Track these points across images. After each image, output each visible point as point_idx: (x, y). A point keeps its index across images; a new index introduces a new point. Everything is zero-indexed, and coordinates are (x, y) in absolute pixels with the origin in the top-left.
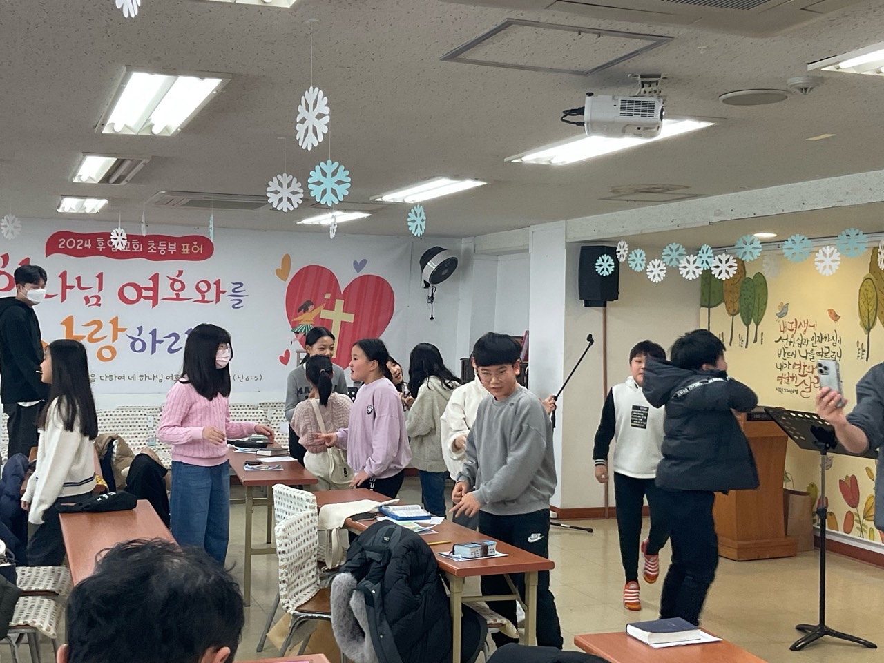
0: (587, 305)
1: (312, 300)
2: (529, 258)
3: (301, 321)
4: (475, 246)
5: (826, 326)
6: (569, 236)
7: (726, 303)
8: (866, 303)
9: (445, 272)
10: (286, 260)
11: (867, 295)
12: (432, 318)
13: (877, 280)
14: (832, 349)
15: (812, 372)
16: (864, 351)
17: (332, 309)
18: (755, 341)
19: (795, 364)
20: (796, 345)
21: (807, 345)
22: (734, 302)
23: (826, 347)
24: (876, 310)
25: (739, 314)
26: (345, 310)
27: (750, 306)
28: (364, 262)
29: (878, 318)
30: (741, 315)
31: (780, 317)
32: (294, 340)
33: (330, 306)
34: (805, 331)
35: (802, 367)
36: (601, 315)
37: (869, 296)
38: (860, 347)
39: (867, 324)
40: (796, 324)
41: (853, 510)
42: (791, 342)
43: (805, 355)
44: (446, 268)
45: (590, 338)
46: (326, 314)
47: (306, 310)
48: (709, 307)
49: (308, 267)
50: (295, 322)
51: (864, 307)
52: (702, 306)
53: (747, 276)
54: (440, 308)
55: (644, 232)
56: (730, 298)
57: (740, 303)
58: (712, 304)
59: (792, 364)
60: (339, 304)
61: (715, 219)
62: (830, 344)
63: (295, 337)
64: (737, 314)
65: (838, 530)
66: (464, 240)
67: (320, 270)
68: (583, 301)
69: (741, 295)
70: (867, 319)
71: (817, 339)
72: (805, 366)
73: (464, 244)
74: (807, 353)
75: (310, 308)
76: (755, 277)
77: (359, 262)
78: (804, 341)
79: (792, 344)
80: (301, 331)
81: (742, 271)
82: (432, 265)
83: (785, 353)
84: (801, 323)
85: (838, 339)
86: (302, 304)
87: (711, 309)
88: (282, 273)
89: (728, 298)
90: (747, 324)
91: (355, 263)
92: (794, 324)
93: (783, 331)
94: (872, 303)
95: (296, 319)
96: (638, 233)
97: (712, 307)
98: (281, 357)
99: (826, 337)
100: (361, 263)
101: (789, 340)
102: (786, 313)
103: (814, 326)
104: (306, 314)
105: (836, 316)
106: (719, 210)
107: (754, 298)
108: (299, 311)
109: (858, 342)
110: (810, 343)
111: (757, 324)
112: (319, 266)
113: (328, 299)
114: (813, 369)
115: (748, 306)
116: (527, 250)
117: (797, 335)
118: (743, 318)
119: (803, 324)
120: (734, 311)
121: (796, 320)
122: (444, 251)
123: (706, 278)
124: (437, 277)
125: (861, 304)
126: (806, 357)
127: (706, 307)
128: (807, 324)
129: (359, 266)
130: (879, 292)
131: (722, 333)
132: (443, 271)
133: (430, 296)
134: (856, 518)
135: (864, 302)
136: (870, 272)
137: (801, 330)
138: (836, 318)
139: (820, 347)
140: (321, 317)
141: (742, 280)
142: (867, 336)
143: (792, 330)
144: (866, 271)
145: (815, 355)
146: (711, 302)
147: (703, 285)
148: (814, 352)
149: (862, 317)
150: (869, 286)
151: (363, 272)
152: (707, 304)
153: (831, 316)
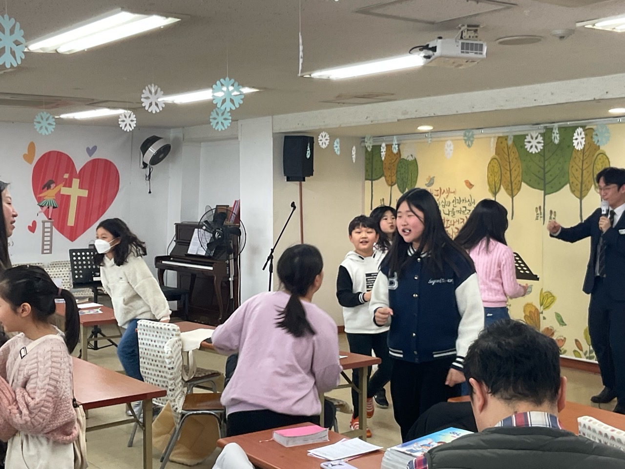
0: (289, 180)
1: (54, 180)
2: (239, 144)
3: (45, 196)
4: (184, 135)
5: (463, 192)
6: (275, 128)
7: (385, 177)
8: (493, 175)
9: (161, 156)
10: (32, 147)
12: (150, 192)
13: (501, 159)
14: (468, 208)
15: (454, 225)
17: (70, 186)
21: (449, 206)
22: (392, 176)
23: (464, 207)
24: (501, 180)
25: (396, 185)
26: (81, 187)
27: (404, 179)
28: (95, 148)
29: (502, 186)
30: (398, 186)
31: (428, 186)
32: (40, 212)
33: (69, 184)
34: (448, 196)
36: (298, 187)
37: (495, 171)
39: (494, 190)
40: (441, 191)
43: (448, 213)
44: (162, 153)
45: (293, 205)
46: (65, 191)
47: (49, 187)
48: (372, 180)
49: (50, 153)
50: (41, 197)
51: (491, 179)
52: (366, 179)
53: (402, 157)
54: (155, 184)
55: (342, 126)
56: (389, 174)
57: (397, 176)
58: (374, 177)
60: (76, 182)
61: (403, 117)
62: (466, 204)
63: (41, 210)
64: (394, 184)
66: (172, 131)
67: (59, 155)
68: (286, 177)
69: (397, 172)
70: (494, 187)
71: (457, 201)
72: (448, 220)
73: (172, 134)
74: (449, 212)
75: (53, 186)
77: (91, 149)
78: (446, 203)
80: (45, 205)
81: (397, 154)
82: (152, 150)
84: (444, 191)
85: (473, 201)
86: (45, 183)
87: (374, 182)
88: (28, 158)
89: (387, 173)
91: (88, 149)
92: (439, 191)
94: (497, 175)
95: (41, 195)
96: (338, 126)
97: (375, 180)
98: (29, 227)
99: (463, 200)
100: (92, 148)
102: (433, 184)
103: (454, 192)
104: (49, 191)
105: (471, 185)
106: (405, 111)
107: (408, 173)
108: (43, 189)
110: (452, 205)
112: (58, 152)
113: (66, 179)
114: (454, 222)
115: (403, 179)
116: (237, 138)
117: (442, 199)
118: (399, 187)
119: (446, 191)
120: (392, 182)
121: (440, 188)
122: (161, 140)
123: (369, 159)
124: (155, 160)
125: (489, 176)
126: (449, 214)
127: (369, 180)
128: (449, 191)
129: (90, 151)
130: (502, 168)
131: (383, 199)
133: (148, 174)
135: (491, 175)
136: (496, 154)
137: (445, 195)
138: (471, 186)
139: (459, 207)
140: (61, 193)
141: (398, 160)
143: (438, 195)
144: (493, 153)
145: (455, 213)
146: (374, 175)
147: (367, 164)
148: (455, 210)
149: (489, 185)
150: (495, 163)
151: (95, 156)
152: (370, 178)
153: (467, 185)
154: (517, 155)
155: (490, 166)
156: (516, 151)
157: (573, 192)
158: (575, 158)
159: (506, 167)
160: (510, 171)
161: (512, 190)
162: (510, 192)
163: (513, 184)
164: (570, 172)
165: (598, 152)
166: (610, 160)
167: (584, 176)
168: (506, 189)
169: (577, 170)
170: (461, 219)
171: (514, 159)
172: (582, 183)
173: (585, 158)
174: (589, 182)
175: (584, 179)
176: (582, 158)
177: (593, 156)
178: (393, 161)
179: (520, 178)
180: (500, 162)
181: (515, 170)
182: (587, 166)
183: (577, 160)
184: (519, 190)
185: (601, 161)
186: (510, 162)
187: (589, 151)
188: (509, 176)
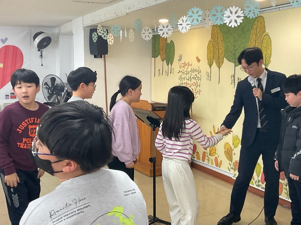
0: (95, 57)
4: (60, 31)
5: (195, 65)
6: (84, 24)
8: (210, 53)
11: (210, 49)
12: (42, 65)
13: (214, 41)
14: (198, 75)
15: (191, 87)
16: (209, 76)
18: (171, 73)
19: (185, 83)
20: (185, 74)
21: (189, 74)
22: (163, 55)
23: (195, 75)
24: (213, 56)
25: (165, 60)
28: (6, 39)
29: (214, 60)
30: (166, 61)
31: (179, 61)
34: (188, 67)
35: (187, 85)
36: (103, 62)
38: (208, 75)
39: (210, 63)
40: (185, 64)
41: (205, 151)
42: (183, 73)
43: (188, 79)
44: (45, 42)
48: (155, 57)
51: (209, 55)
52: (152, 57)
53: (168, 42)
54: (45, 60)
57: (165, 55)
59: (184, 83)
61: (128, 11)
62: (197, 73)
64: (164, 60)
65: (200, 160)
68: (93, 55)
69: (166, 52)
70: (210, 61)
71: (192, 71)
72: (188, 84)
74: (189, 78)
76: (170, 42)
77: (4, 39)
78: (188, 72)
79: (184, 73)
81: (166, 40)
82: (38, 40)
83: (181, 78)
84: (186, 64)
85: (200, 71)
87: (156, 58)
89: (161, 53)
90: (168, 65)
91: (2, 39)
92: (184, 64)
93: (180, 68)
94: (212, 53)
96: (105, 20)
97: (156, 57)
99: (195, 70)
100: (5, 39)
101: (182, 72)
102: (181, 59)
103: (191, 65)
105: (199, 60)
106: (129, 7)
107: (170, 53)
109: (207, 72)
110: (190, 73)
111: (171, 65)
114: (191, 85)
115: (168, 57)
117: (185, 70)
118: (166, 62)
120: (163, 59)
121: (185, 62)
122: (44, 33)
126: (188, 80)
127: (154, 57)
128: (189, 64)
129: (3, 41)
130: (214, 48)
131: (160, 69)
132: (44, 43)
133: (41, 55)
134: (206, 155)
135: (209, 53)
136: (211, 38)
138: (199, 61)
139: (193, 75)
141: (166, 44)
142: (210, 69)
143: (183, 67)
144: (209, 38)
145: (192, 79)
146: (156, 55)
147: (153, 47)
148: (191, 77)
149: (208, 60)
150: (211, 45)
151: (6, 44)
152: (154, 56)
153: (197, 60)
154: (222, 38)
155: (209, 46)
156: (222, 35)
158: (251, 39)
159: (216, 47)
160: (218, 50)
161: (219, 63)
162: (218, 64)
163: (220, 58)
165: (264, 34)
166: (271, 40)
168: (216, 63)
170: (194, 83)
171: (221, 41)
173: (257, 38)
176: (255, 40)
177: (262, 37)
178: (164, 44)
179: (223, 55)
180: (213, 43)
181: (221, 49)
183: (253, 40)
184: (223, 63)
185: (266, 40)
186: (218, 44)
187: (259, 33)
188: (218, 53)
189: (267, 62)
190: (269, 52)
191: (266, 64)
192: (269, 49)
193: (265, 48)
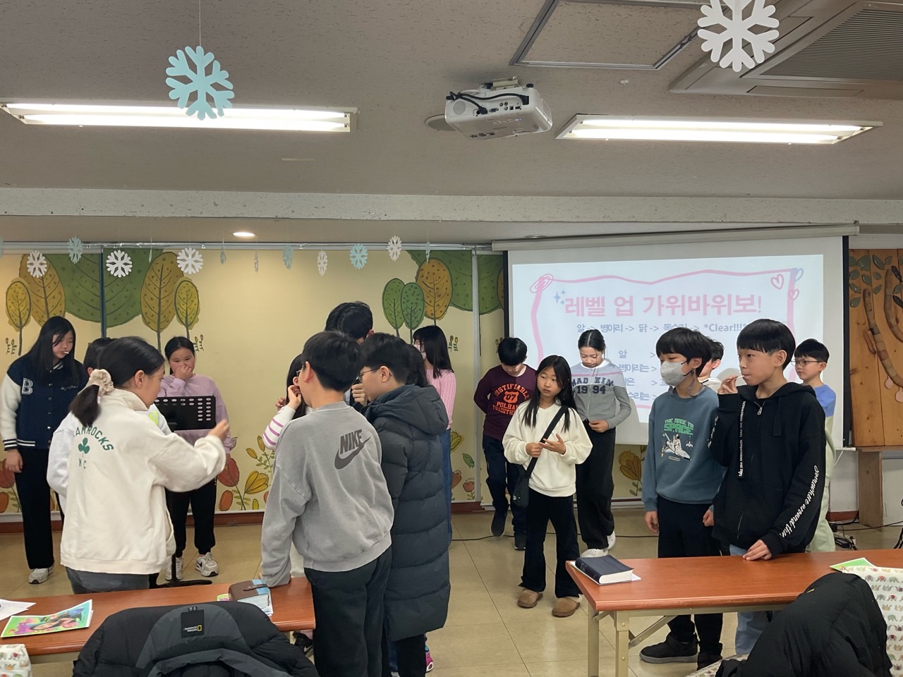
8: (16, 303)
11: (17, 296)
13: (29, 283)
16: (15, 346)
24: (30, 310)
29: (31, 317)
37: (19, 298)
38: (10, 342)
39: (18, 322)
51: (13, 307)
70: (18, 318)
94: (24, 304)
109: (7, 339)
125: (9, 304)
130: (32, 295)
135: (13, 303)
136: (20, 277)
142: (19, 333)
149: (10, 316)
150: (20, 288)
154: (57, 279)
155: (11, 291)
156: (55, 273)
157: (147, 324)
158: (150, 285)
159: (38, 293)
160: (46, 298)
164: (142, 300)
165: (181, 280)
166: (198, 289)
167: (162, 304)
169: (152, 299)
171: (52, 283)
172: (159, 314)
173: (163, 285)
174: (170, 312)
175: (163, 309)
176: (159, 286)
177: (175, 283)
179: (61, 308)
180: (28, 286)
181: (54, 297)
182: (166, 294)
183: (153, 287)
185: (186, 289)
186: (44, 287)
187: (169, 277)
188: (44, 305)
189: (189, 321)
190: (193, 306)
191: (189, 324)
192: (192, 301)
193: (185, 301)
